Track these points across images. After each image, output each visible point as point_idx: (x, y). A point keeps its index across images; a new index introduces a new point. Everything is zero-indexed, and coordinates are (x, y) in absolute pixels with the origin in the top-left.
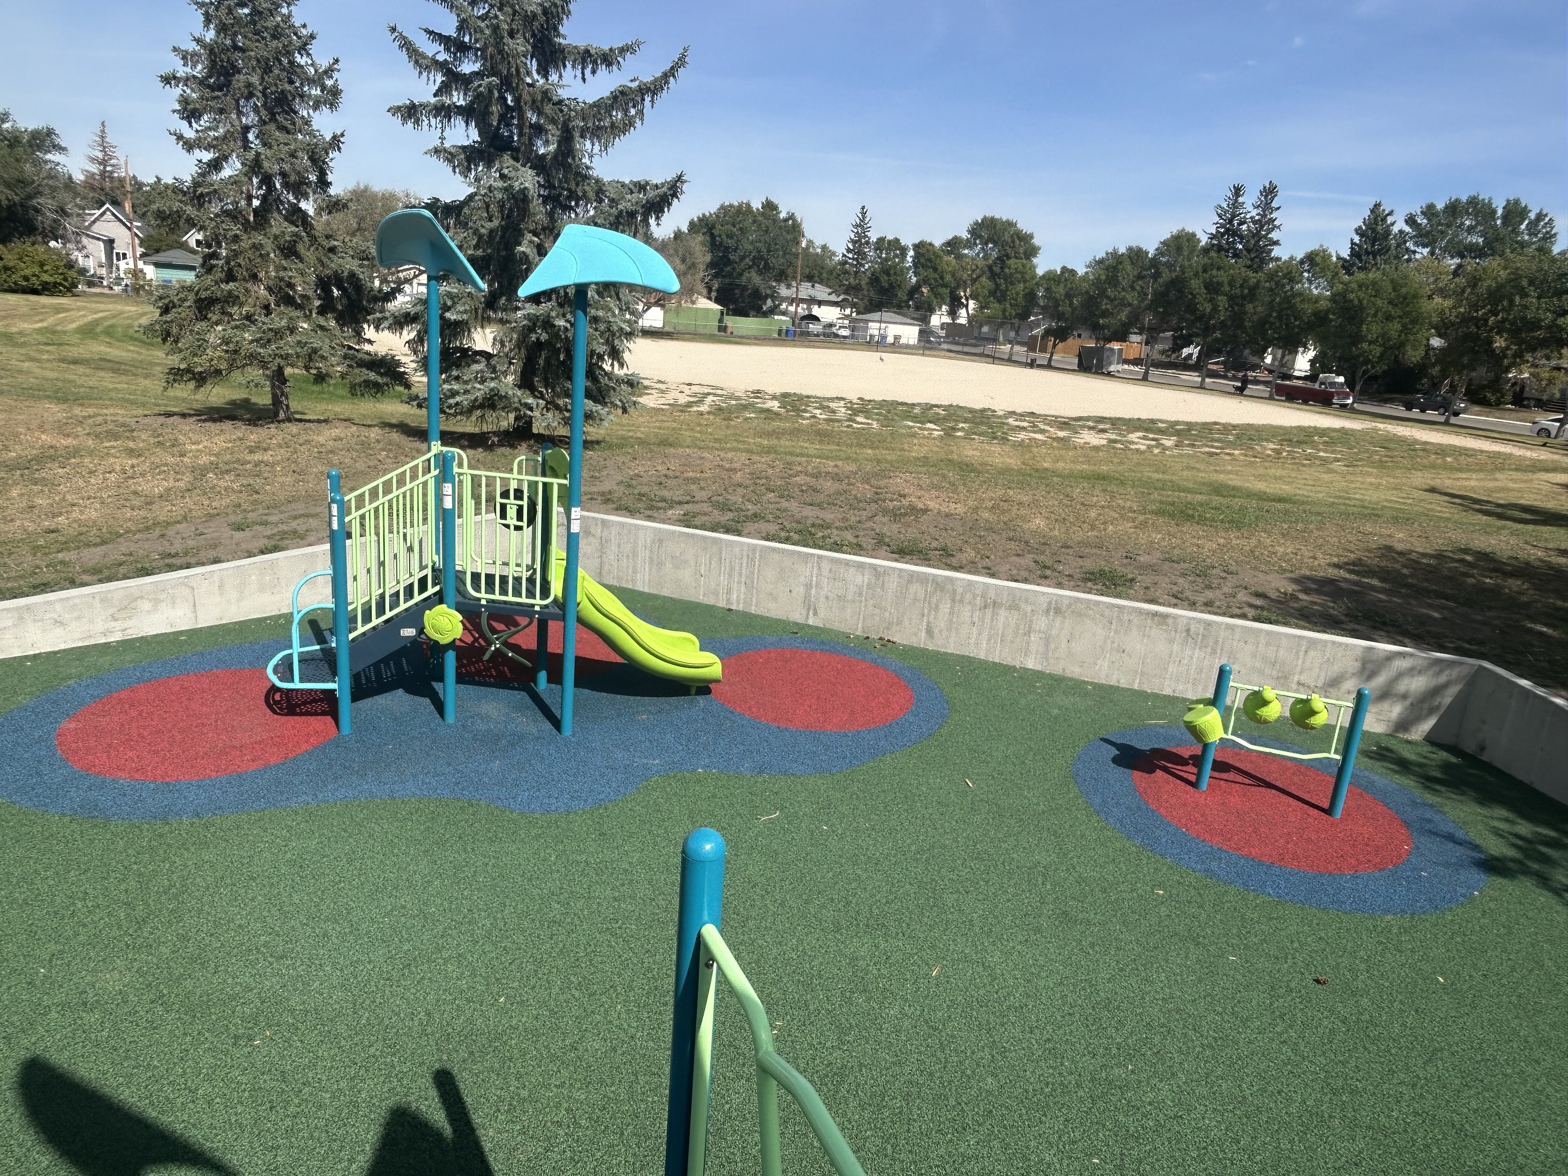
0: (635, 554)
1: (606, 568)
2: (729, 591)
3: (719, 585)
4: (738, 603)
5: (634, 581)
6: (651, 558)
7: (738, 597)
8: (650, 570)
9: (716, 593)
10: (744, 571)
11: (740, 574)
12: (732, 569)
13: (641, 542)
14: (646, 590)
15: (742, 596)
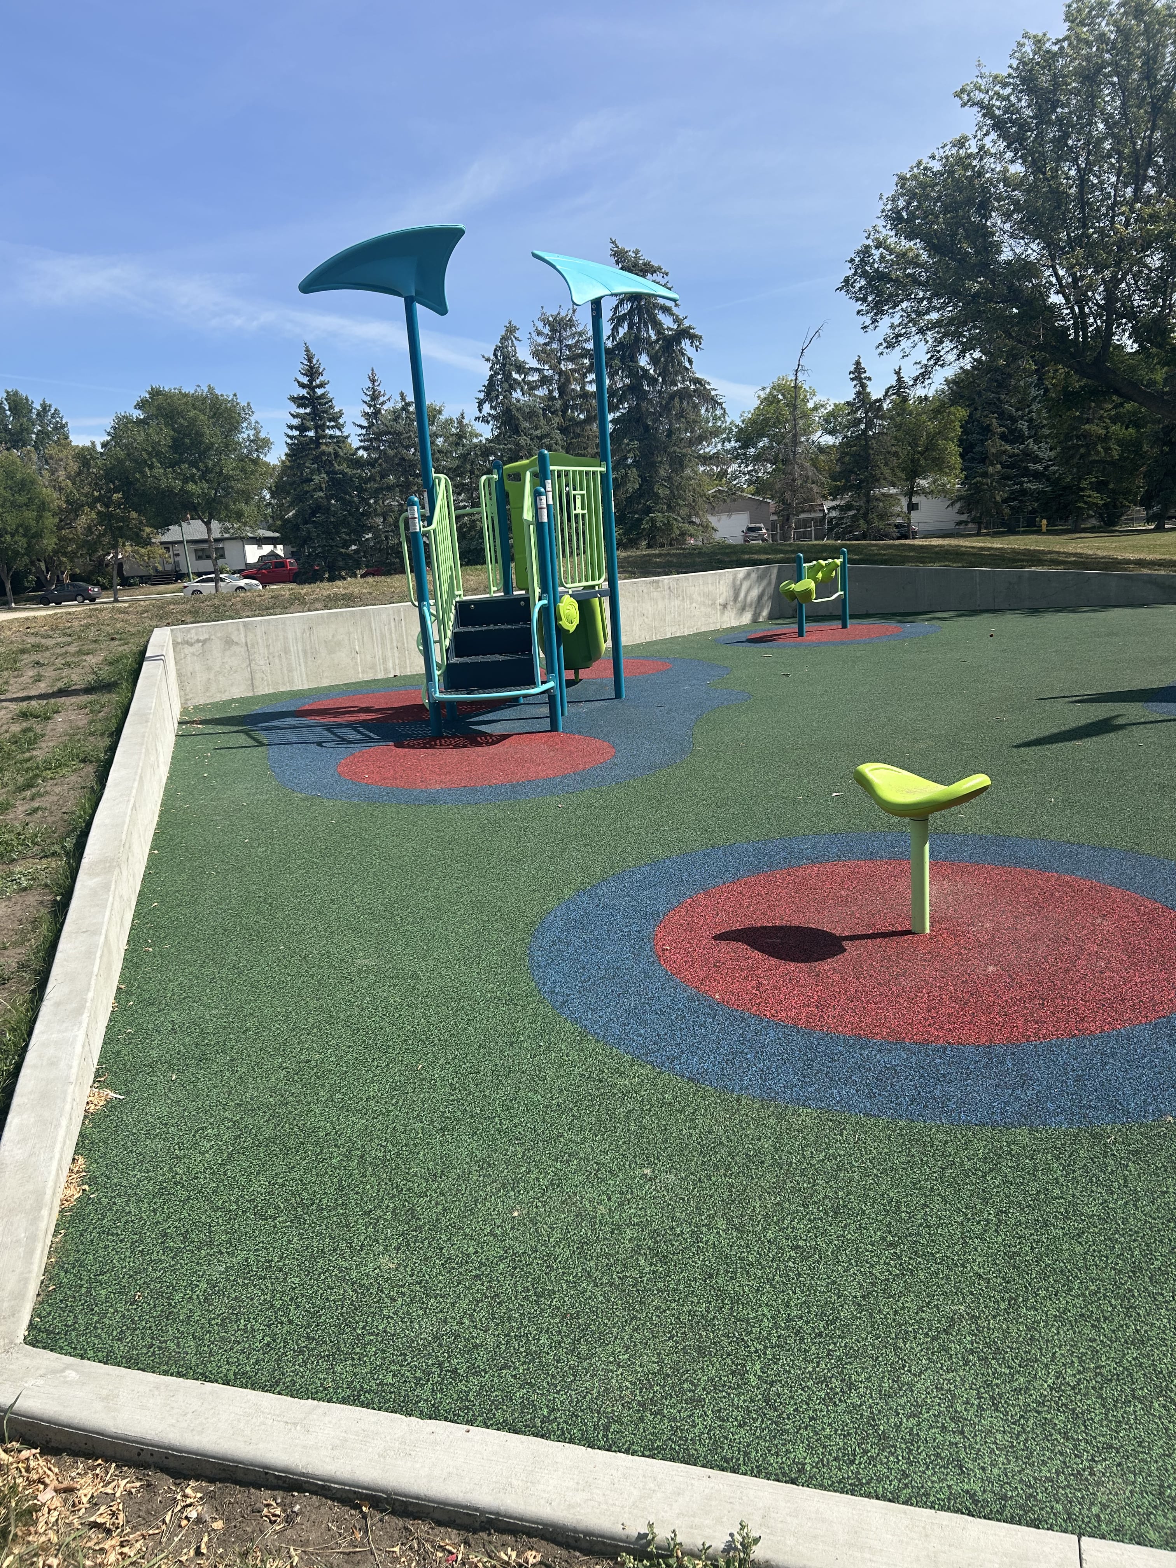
0: (286, 651)
1: (258, 676)
2: (385, 661)
3: (375, 657)
4: (394, 669)
5: (291, 682)
6: (305, 652)
7: (394, 663)
8: (306, 663)
9: (373, 667)
10: (394, 638)
11: (391, 640)
12: (383, 636)
13: (290, 636)
14: (306, 687)
15: (397, 662)
